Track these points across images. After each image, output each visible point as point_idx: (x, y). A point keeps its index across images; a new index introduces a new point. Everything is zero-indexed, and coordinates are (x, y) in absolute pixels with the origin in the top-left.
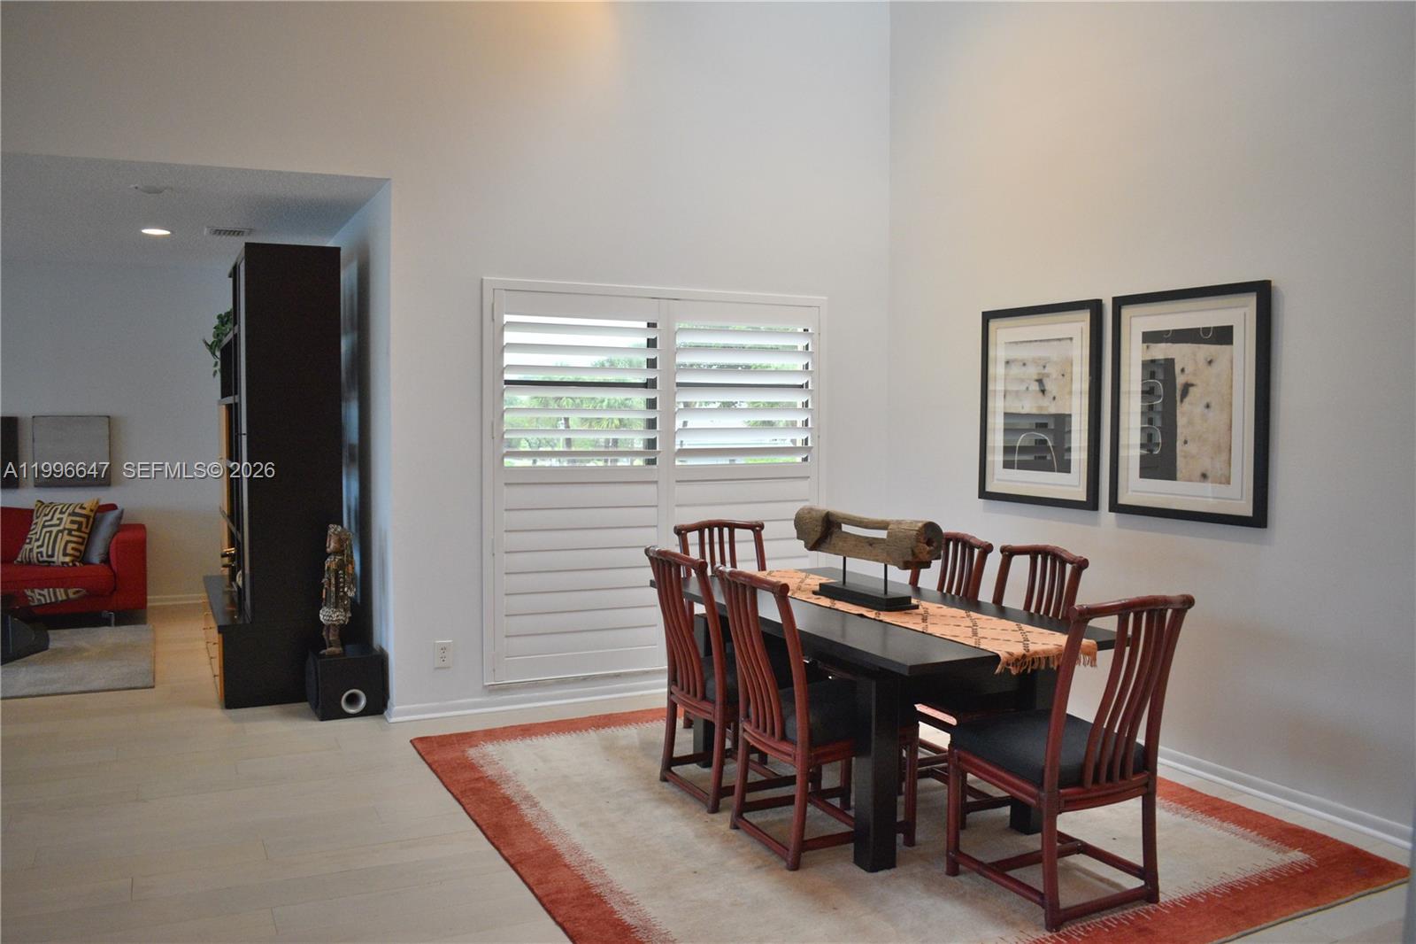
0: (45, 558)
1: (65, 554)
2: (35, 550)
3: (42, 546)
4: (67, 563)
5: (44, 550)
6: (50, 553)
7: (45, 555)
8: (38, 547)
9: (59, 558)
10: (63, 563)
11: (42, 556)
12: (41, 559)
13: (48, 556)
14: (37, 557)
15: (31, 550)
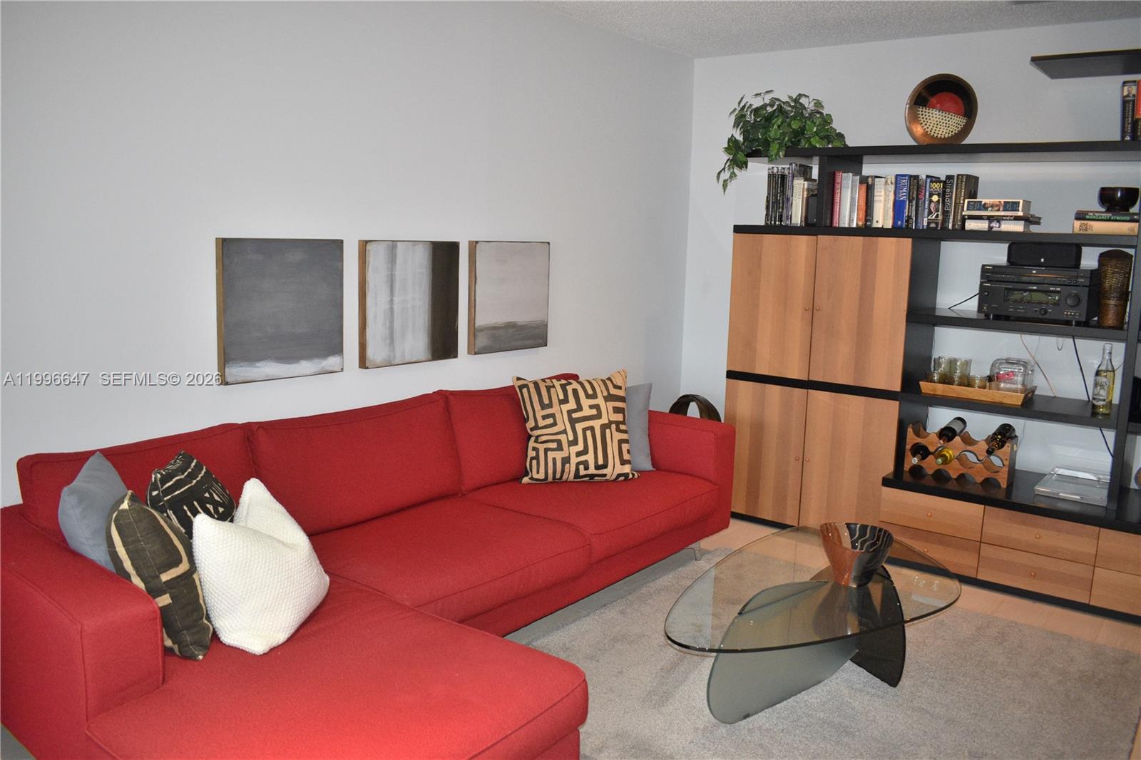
0: (592, 470)
1: (623, 462)
2: (574, 460)
3: (585, 451)
4: (626, 475)
5: (590, 457)
6: (601, 462)
7: (592, 465)
8: (579, 454)
9: (615, 469)
10: (619, 475)
11: (587, 468)
12: (582, 472)
13: (598, 467)
14: (577, 470)
15: (566, 460)
